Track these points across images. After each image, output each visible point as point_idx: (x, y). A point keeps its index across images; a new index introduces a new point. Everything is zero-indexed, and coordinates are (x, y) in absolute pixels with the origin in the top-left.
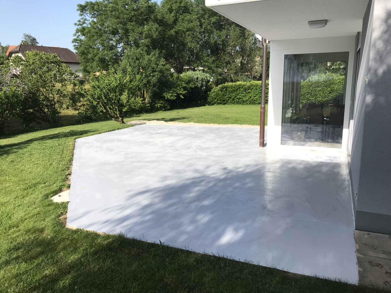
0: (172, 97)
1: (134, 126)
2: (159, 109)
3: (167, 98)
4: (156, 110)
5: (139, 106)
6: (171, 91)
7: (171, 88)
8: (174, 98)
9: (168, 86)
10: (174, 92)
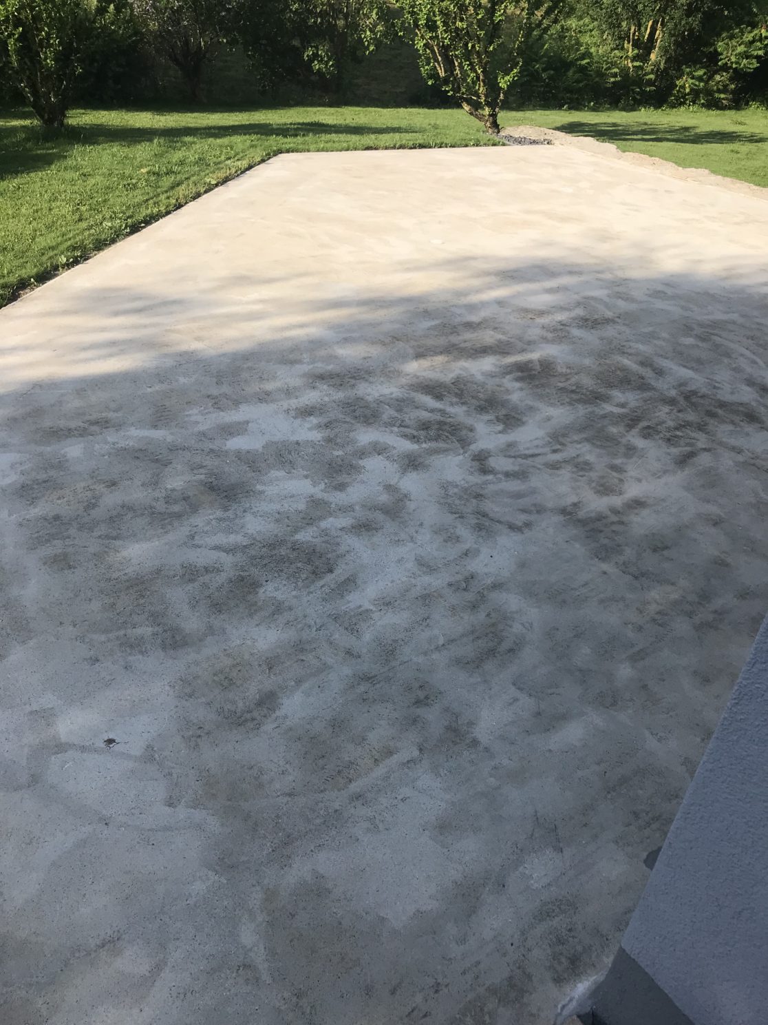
0: (745, 62)
1: (504, 145)
2: (687, 100)
3: (728, 60)
4: (677, 100)
5: (615, 75)
6: (748, 37)
7: (754, 26)
8: (751, 66)
9: (746, 19)
10: (758, 44)
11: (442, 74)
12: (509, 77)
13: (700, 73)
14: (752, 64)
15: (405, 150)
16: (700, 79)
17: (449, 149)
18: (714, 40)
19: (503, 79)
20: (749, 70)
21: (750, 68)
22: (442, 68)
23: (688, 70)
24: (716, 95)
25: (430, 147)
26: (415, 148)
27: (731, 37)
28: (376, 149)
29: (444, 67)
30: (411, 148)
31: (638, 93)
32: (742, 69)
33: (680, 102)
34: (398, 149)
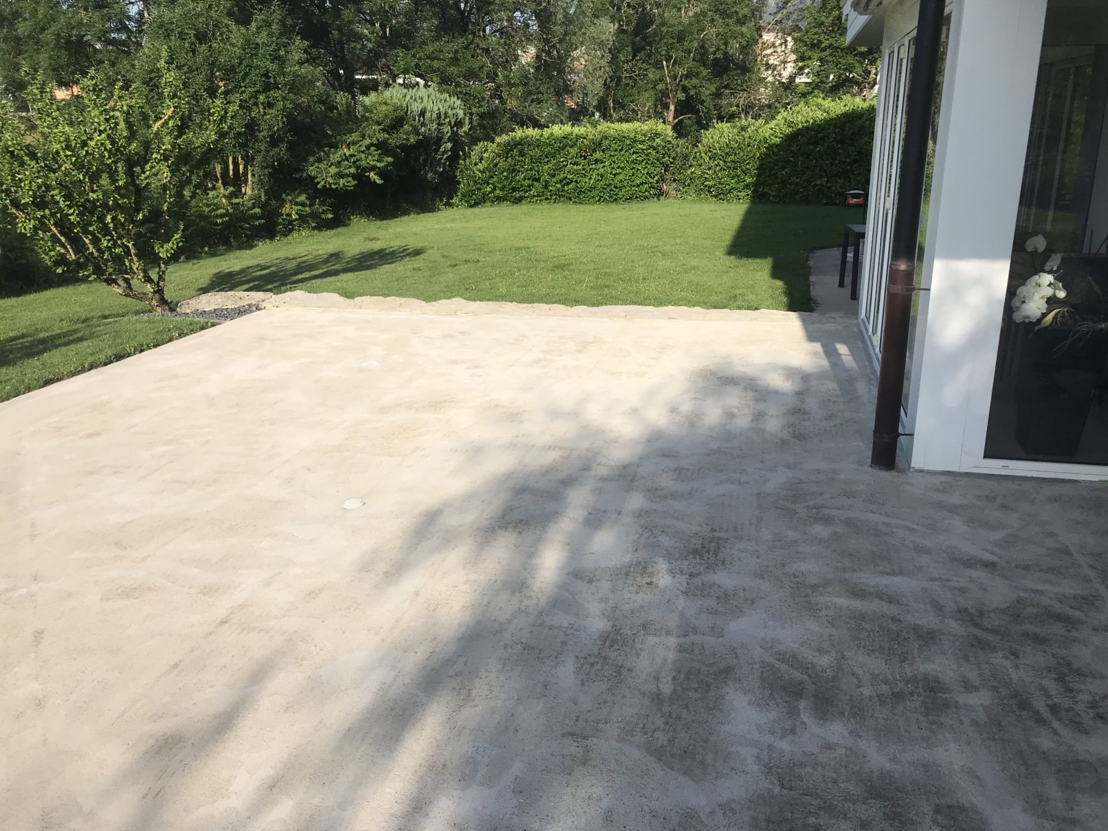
0: (342, 181)
1: (213, 325)
2: (294, 226)
3: (325, 183)
4: (285, 228)
5: (222, 216)
6: (335, 157)
7: (335, 146)
8: (349, 184)
9: (325, 141)
10: (346, 163)
11: (72, 256)
12: (170, 244)
13: (302, 198)
14: (349, 182)
15: (99, 369)
16: (303, 205)
17: (154, 350)
18: (303, 166)
19: (163, 247)
20: (350, 188)
21: (349, 186)
22: (70, 250)
23: (290, 198)
24: (323, 216)
25: (129, 355)
26: (111, 362)
27: (319, 160)
28: (59, 380)
29: (72, 248)
30: (106, 364)
31: (250, 229)
32: (341, 189)
33: (289, 229)
34: (89, 370)
